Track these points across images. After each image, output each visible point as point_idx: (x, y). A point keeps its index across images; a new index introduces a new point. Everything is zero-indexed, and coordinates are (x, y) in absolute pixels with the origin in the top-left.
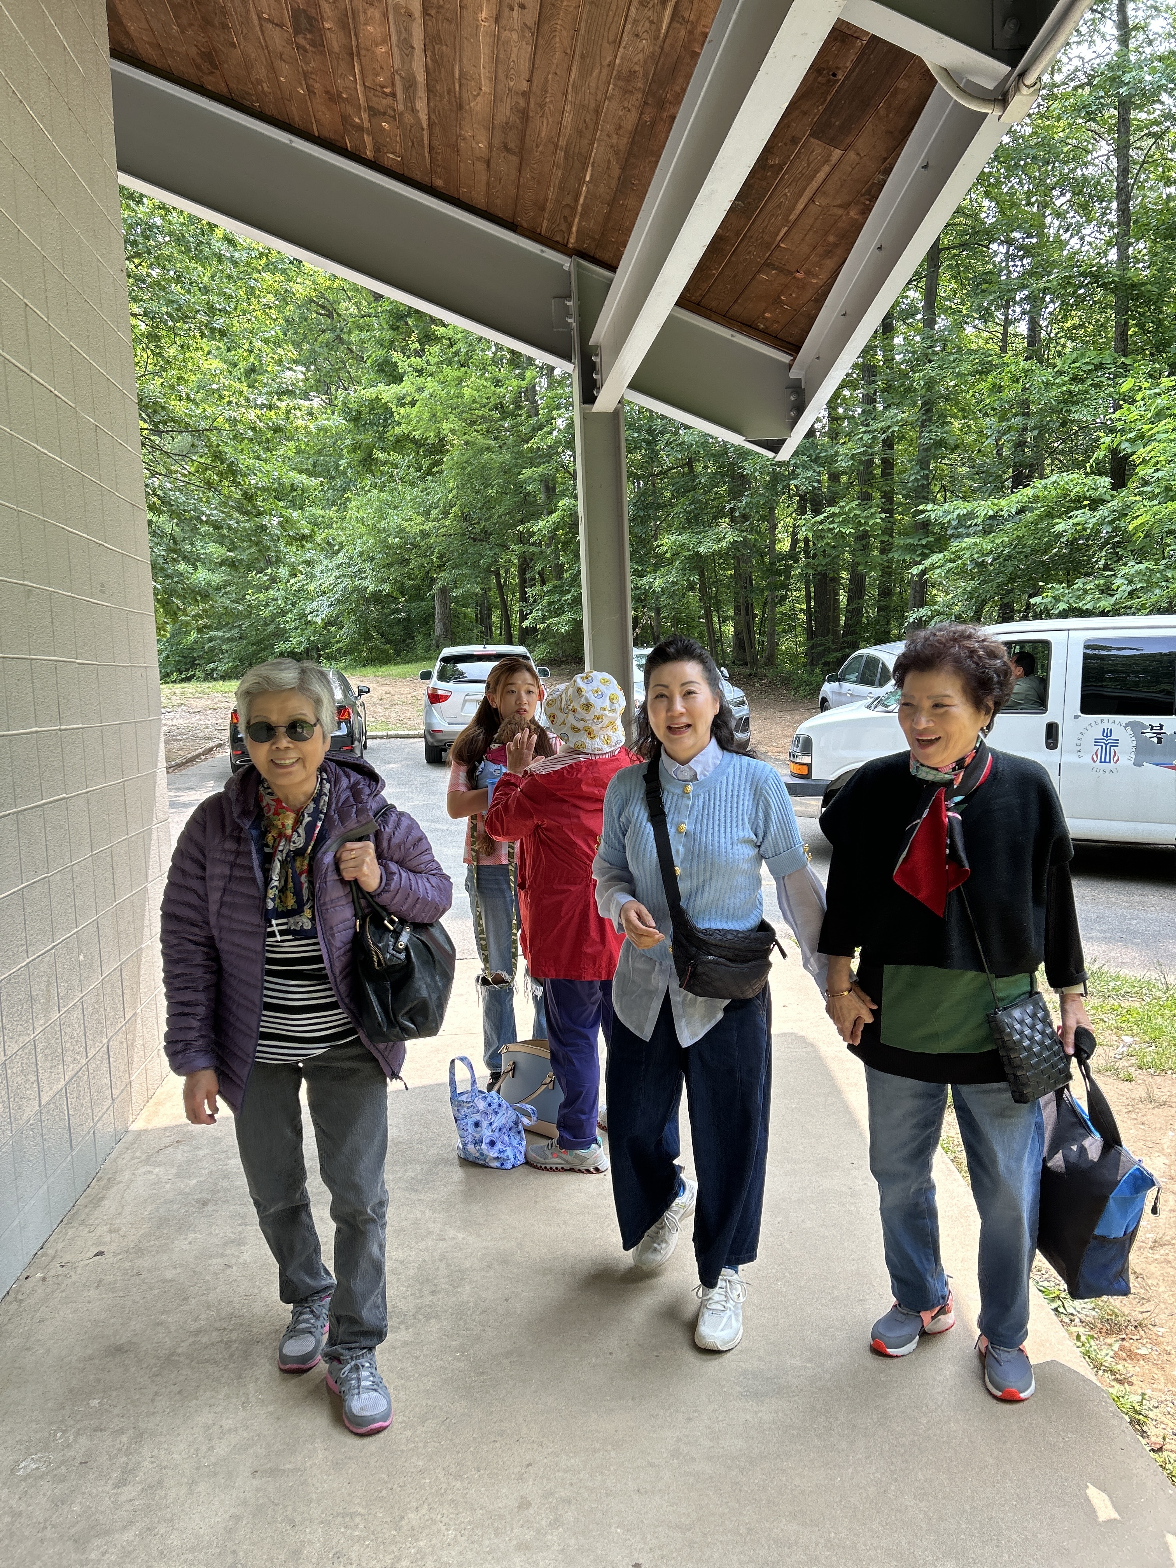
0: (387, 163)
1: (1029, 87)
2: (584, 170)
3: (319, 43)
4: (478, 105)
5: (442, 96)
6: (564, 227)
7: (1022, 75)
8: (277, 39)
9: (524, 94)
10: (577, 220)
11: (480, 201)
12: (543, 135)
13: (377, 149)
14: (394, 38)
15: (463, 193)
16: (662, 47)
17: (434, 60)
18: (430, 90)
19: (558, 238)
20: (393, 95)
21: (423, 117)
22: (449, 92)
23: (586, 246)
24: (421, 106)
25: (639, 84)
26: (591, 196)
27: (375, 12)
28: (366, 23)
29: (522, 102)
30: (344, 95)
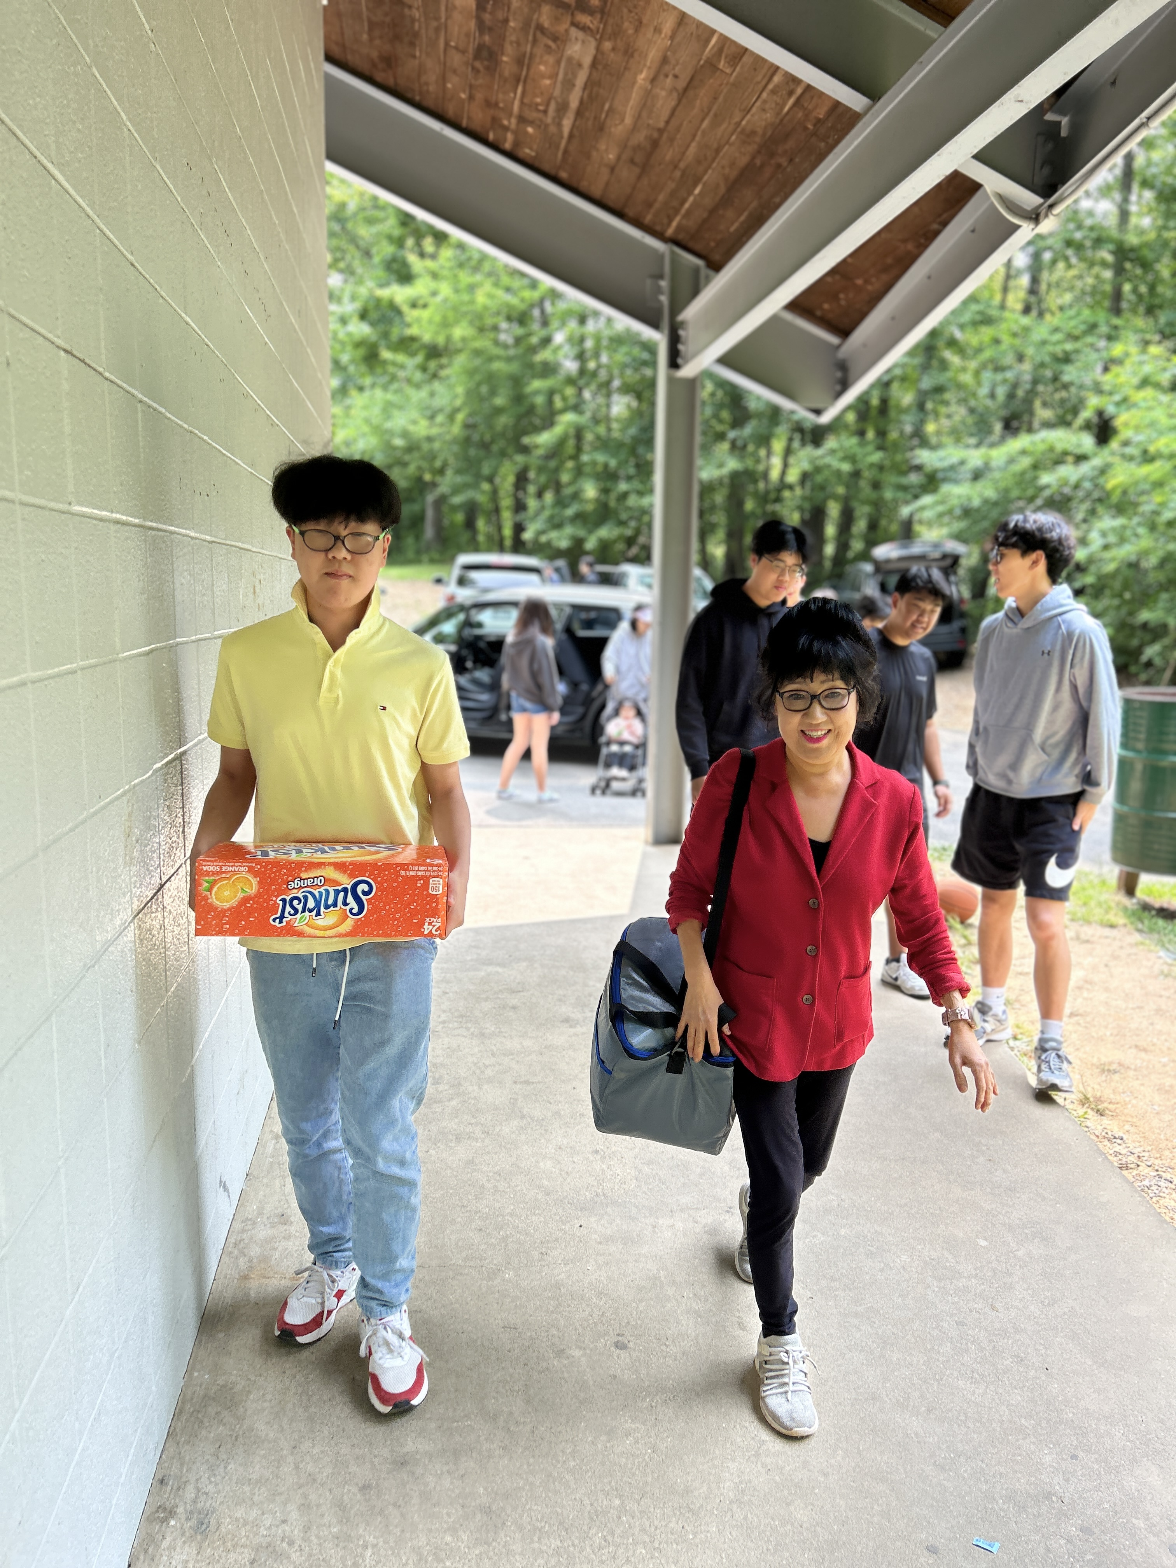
0: (521, 155)
1: (1057, 213)
2: (695, 186)
3: (493, 68)
4: (619, 129)
5: (588, 119)
6: (665, 221)
8: (456, 59)
9: (659, 129)
10: (677, 219)
11: (597, 191)
12: (667, 157)
13: (517, 144)
14: (561, 77)
15: (583, 186)
16: (782, 120)
17: (590, 96)
18: (579, 113)
19: (658, 228)
20: (545, 112)
21: (566, 131)
22: (595, 118)
23: (681, 237)
24: (567, 123)
25: (758, 139)
26: (695, 204)
27: (551, 59)
28: (540, 63)
29: (656, 135)
30: (501, 105)
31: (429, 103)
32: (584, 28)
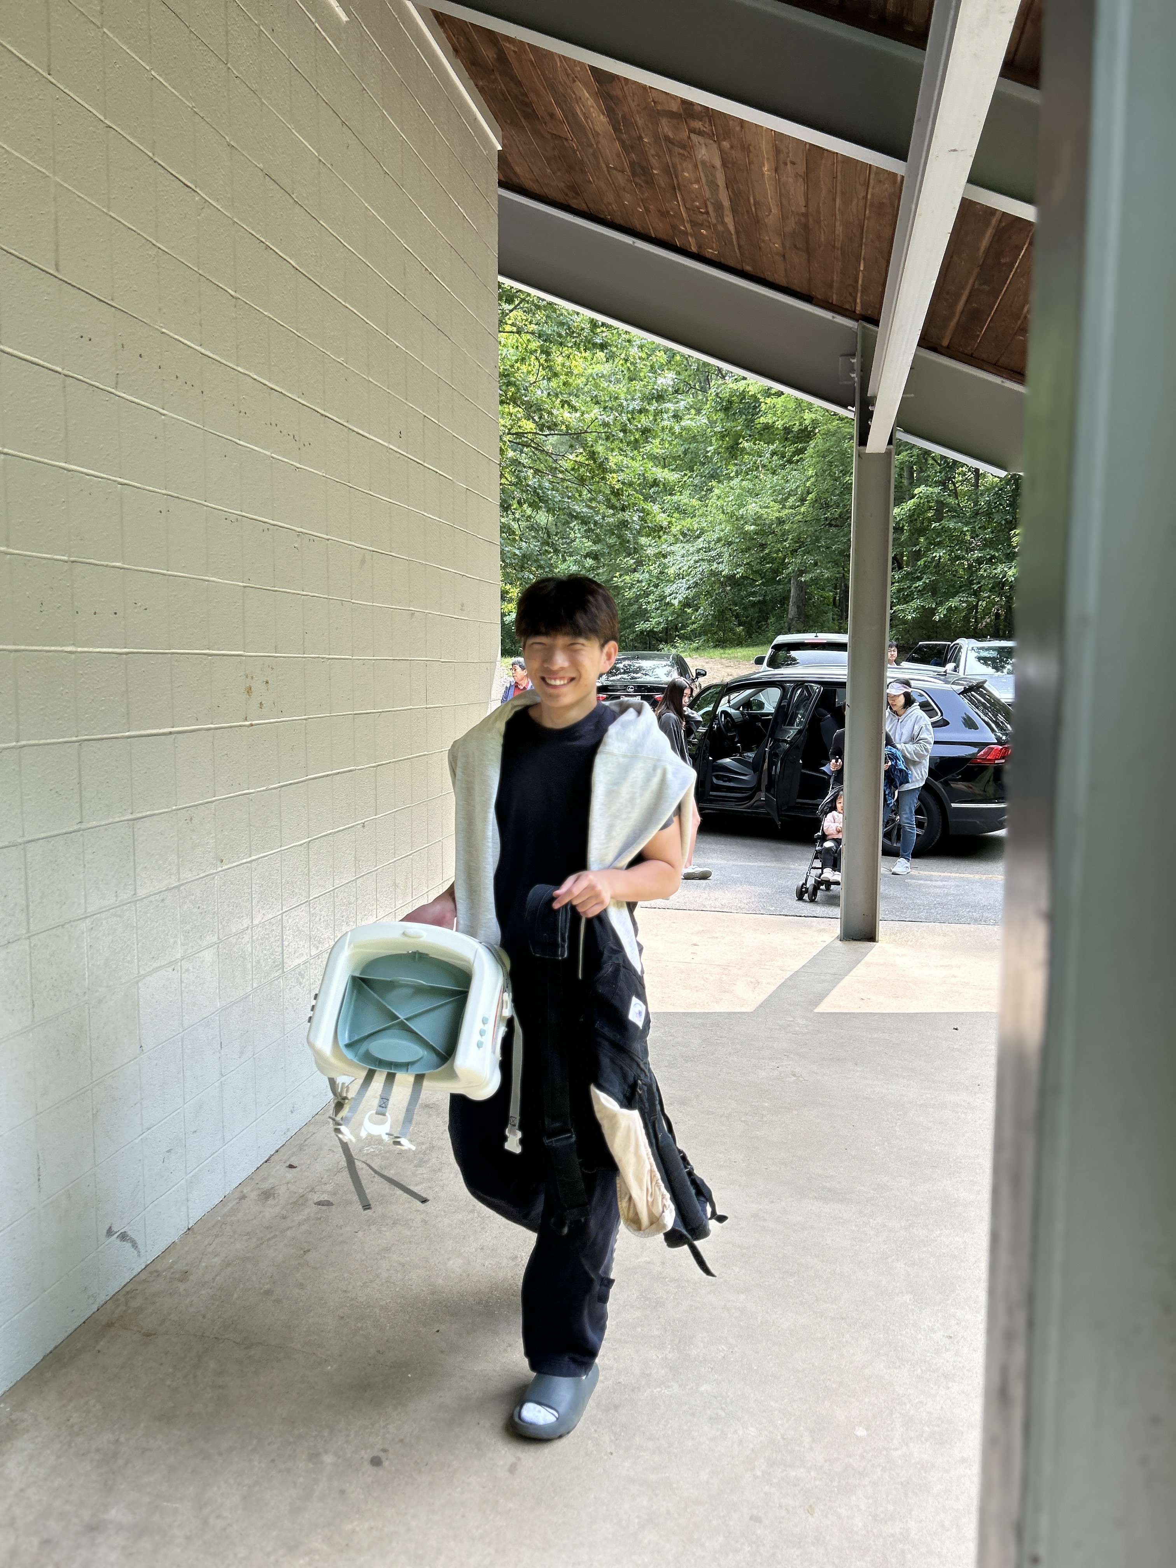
0: (708, 256)
2: (857, 263)
3: (650, 181)
4: (771, 219)
5: (743, 214)
6: (850, 299)
8: (620, 179)
9: (803, 214)
10: (859, 295)
11: (782, 281)
12: (822, 239)
13: (699, 247)
14: (704, 179)
20: (707, 213)
21: (731, 227)
22: (748, 212)
23: (870, 312)
24: (729, 220)
27: (688, 165)
28: (683, 171)
30: (672, 213)
32: (700, 133)
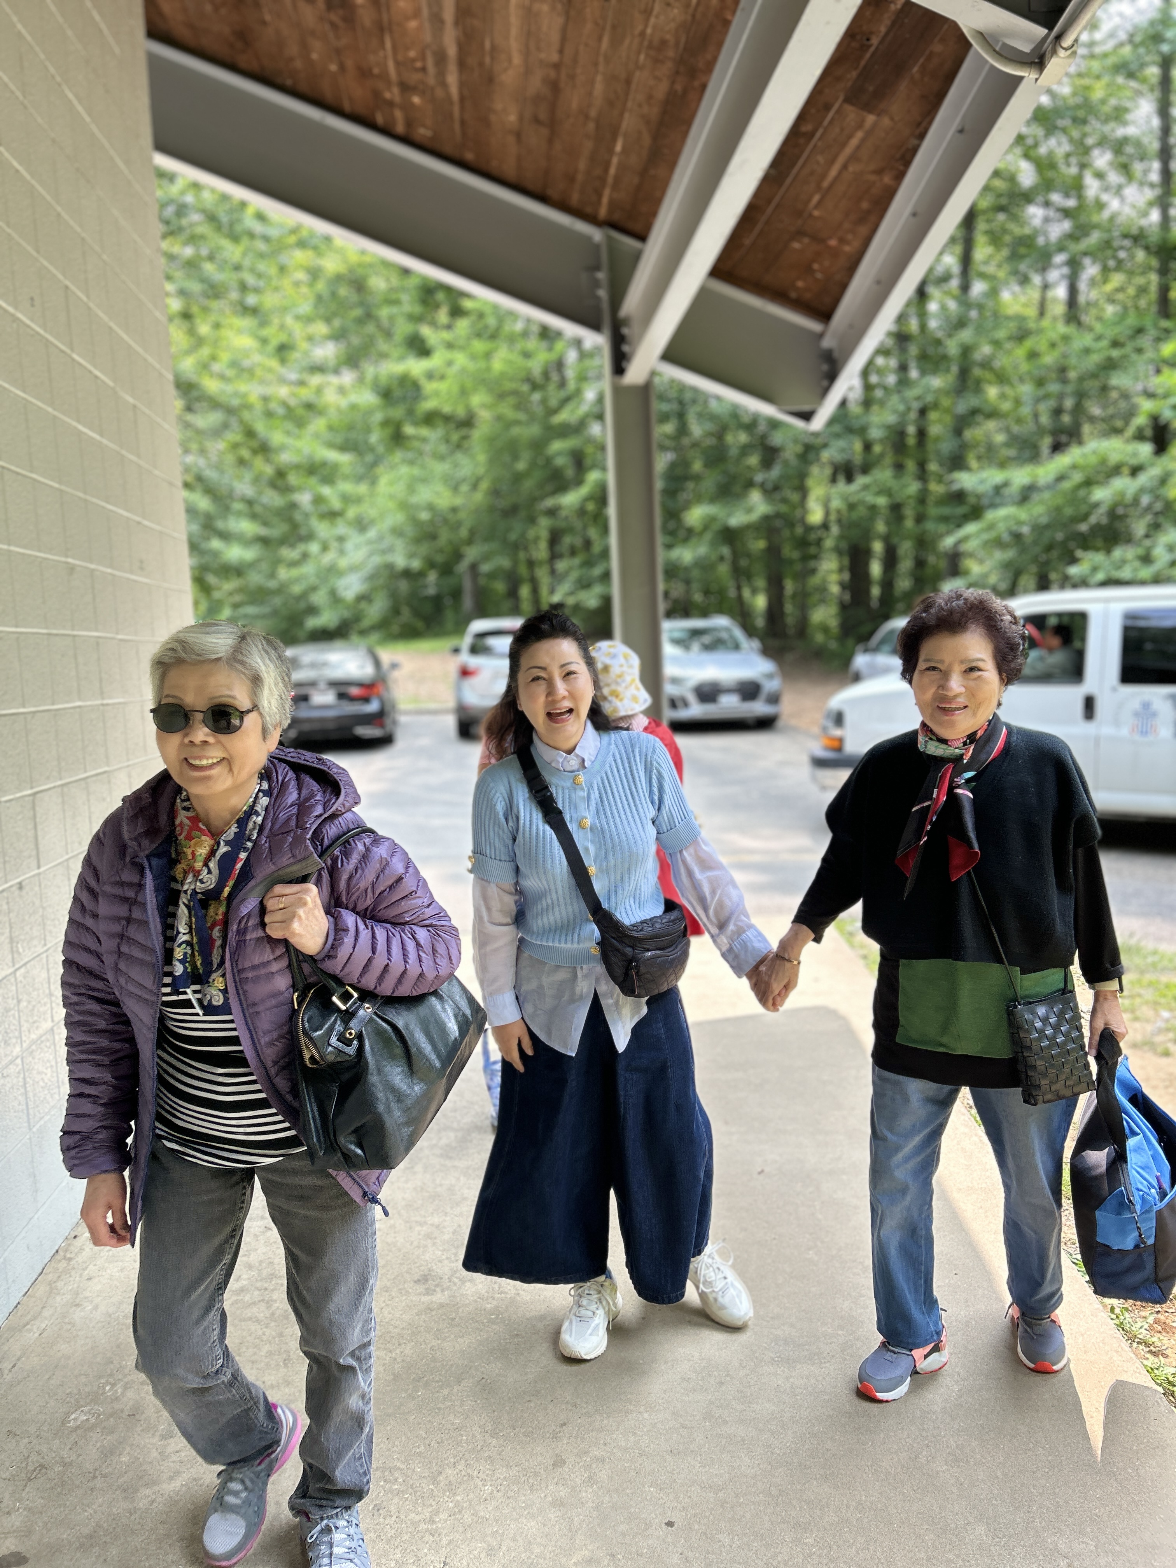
0: (419, 136)
1: (1066, 49)
2: (614, 140)
3: (350, 20)
4: (509, 77)
5: (473, 68)
6: (594, 198)
7: (1059, 37)
9: (554, 65)
10: (607, 191)
11: (511, 172)
12: (574, 106)
13: (409, 123)
14: (425, 12)
15: (494, 166)
16: (693, 16)
17: (466, 35)
18: (462, 64)
19: (589, 210)
20: (424, 69)
21: (454, 90)
22: (480, 64)
23: (617, 217)
24: (452, 79)
25: (671, 53)
26: (622, 167)
29: (553, 74)
30: (376, 71)
31: (303, 87)
